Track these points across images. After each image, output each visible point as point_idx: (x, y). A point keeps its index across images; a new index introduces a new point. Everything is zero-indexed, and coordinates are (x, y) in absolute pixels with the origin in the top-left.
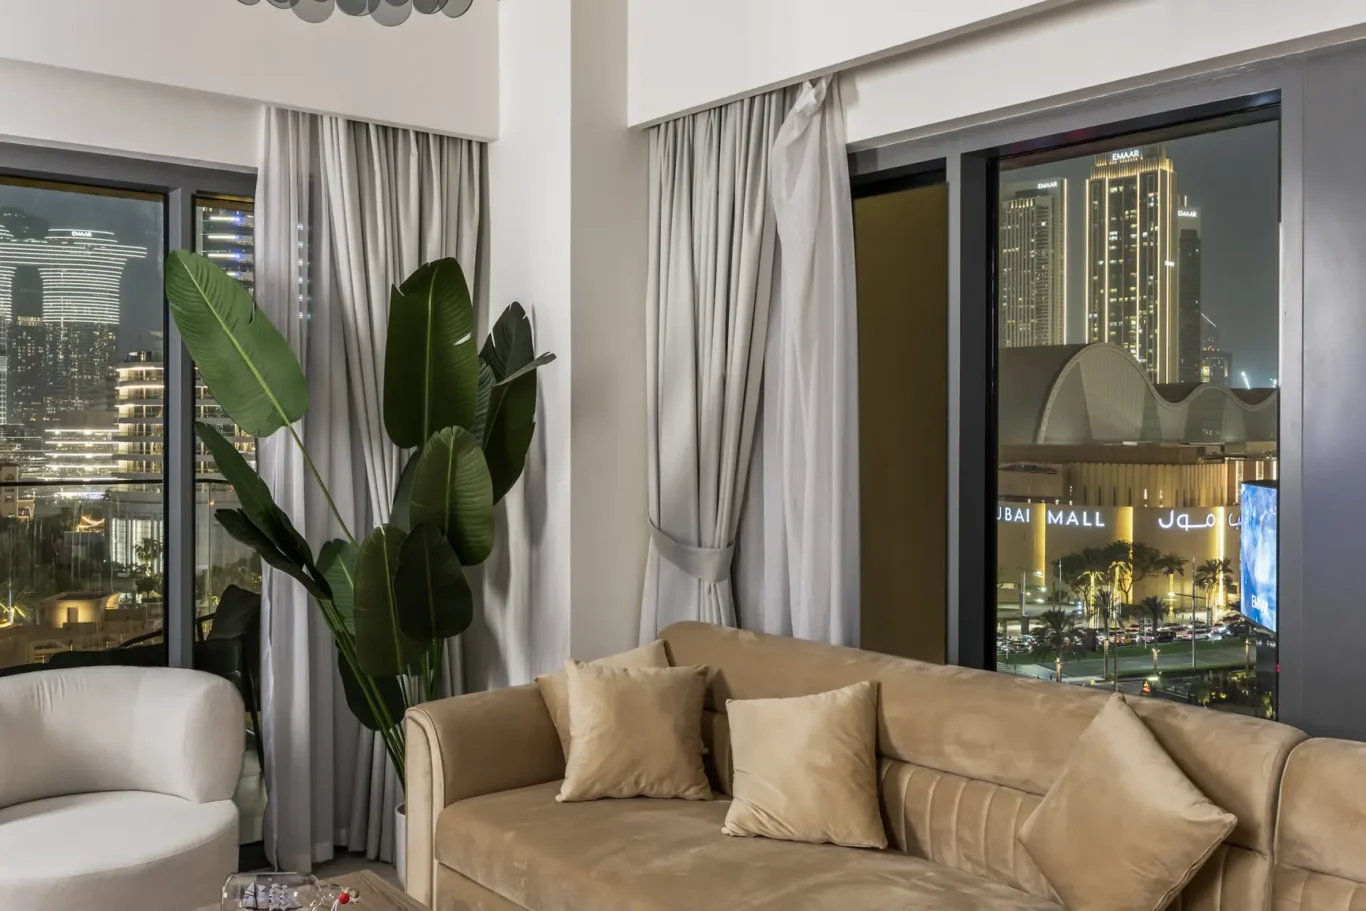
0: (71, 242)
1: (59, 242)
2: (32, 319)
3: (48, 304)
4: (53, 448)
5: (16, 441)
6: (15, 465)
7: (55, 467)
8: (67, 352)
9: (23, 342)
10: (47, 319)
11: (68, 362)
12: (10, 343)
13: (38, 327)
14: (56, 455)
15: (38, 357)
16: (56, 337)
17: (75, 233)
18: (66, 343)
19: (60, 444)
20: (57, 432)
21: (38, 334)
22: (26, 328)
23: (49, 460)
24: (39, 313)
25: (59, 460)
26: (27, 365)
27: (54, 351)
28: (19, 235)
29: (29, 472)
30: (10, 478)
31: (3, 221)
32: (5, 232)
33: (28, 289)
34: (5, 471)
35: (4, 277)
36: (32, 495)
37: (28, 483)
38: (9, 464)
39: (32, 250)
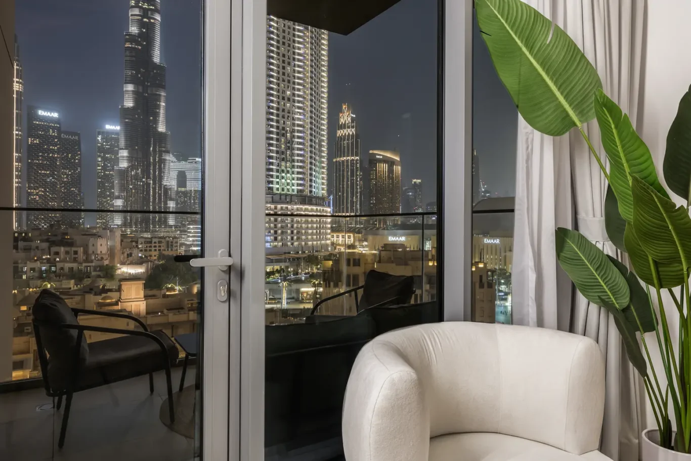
0: (196, 162)
1: (192, 162)
2: (183, 189)
3: (188, 183)
4: (190, 232)
5: (178, 230)
6: (178, 238)
7: (191, 239)
8: (194, 200)
9: (180, 197)
10: (188, 189)
11: (195, 203)
12: (176, 197)
13: (184, 192)
14: (191, 235)
15: (185, 202)
16: (191, 195)
17: (197, 159)
18: (194, 197)
19: (192, 231)
20: (191, 227)
21: (185, 194)
22: (181, 192)
23: (189, 237)
24: (185, 187)
25: (192, 237)
26: (181, 204)
27: (190, 199)
28: (179, 160)
29: (183, 241)
30: (177, 243)
31: (174, 155)
32: (175, 160)
33: (182, 178)
34: (175, 240)
35: (174, 174)
36: (183, 248)
37: (182, 245)
38: (175, 238)
39: (183, 165)
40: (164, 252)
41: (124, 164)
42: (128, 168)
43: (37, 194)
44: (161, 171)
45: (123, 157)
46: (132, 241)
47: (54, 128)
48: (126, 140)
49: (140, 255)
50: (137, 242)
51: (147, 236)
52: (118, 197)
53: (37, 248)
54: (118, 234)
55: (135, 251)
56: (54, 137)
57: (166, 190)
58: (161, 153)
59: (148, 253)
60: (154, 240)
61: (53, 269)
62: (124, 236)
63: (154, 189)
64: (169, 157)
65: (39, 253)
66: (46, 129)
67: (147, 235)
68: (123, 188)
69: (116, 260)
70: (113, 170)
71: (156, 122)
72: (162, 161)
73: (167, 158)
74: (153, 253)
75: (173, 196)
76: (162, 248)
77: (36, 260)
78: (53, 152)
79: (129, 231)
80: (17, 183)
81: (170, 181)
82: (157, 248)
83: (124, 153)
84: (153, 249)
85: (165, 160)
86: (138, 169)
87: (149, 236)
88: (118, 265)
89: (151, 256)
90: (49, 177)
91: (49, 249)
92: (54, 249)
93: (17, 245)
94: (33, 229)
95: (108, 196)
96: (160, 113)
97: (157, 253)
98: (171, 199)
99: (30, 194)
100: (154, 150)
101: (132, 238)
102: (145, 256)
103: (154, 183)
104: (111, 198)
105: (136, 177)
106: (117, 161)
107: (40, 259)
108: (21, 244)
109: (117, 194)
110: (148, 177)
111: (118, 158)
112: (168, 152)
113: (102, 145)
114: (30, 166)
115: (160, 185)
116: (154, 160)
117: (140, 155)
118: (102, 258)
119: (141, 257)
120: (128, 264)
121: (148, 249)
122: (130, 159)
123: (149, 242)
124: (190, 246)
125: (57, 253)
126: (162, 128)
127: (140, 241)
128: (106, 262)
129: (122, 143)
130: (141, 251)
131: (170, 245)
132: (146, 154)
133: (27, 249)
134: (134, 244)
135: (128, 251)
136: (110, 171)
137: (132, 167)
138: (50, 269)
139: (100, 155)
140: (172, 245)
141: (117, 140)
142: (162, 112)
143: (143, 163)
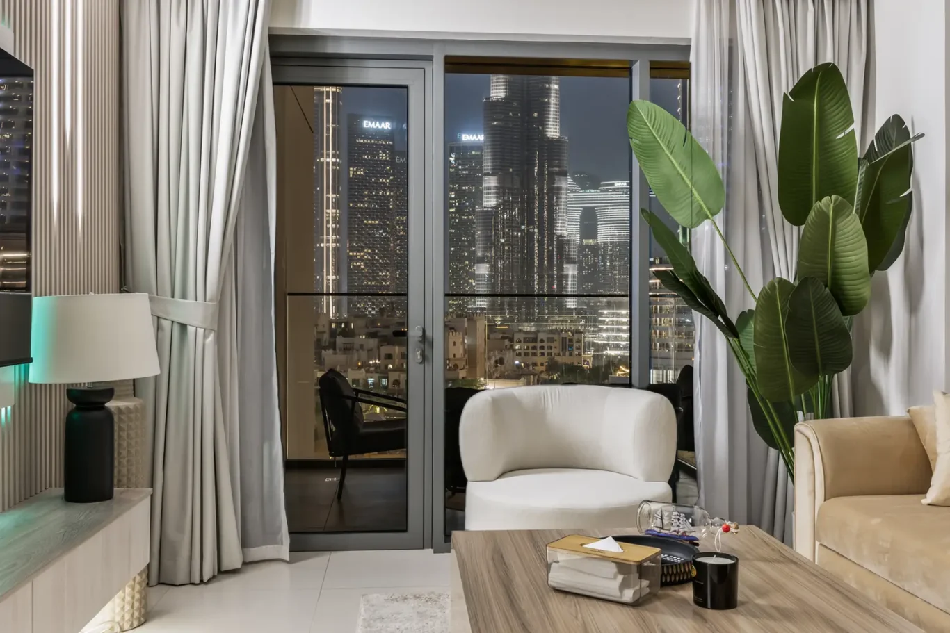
0: (614, 190)
1: (607, 191)
2: (591, 241)
3: (601, 231)
4: (603, 322)
5: (583, 318)
6: (582, 333)
7: (605, 335)
8: (611, 261)
9: (586, 256)
10: (600, 240)
11: (612, 267)
12: (579, 257)
13: (594, 246)
14: (605, 327)
15: (595, 265)
16: (605, 251)
17: (617, 184)
18: (611, 255)
19: (607, 320)
20: (606, 312)
21: (595, 250)
22: (587, 246)
23: (601, 330)
24: (595, 237)
25: (607, 330)
26: (588, 270)
27: (604, 260)
28: (584, 188)
29: (590, 338)
30: (579, 341)
31: (575, 180)
32: (576, 187)
33: (589, 221)
34: (576, 336)
35: (575, 215)
36: (591, 352)
37: (588, 345)
38: (578, 332)
39: (591, 197)
40: (557, 358)
41: (490, 201)
42: (496, 208)
43: (361, 259)
44: (551, 211)
45: (489, 188)
46: (503, 338)
47: (385, 148)
48: (494, 158)
49: (517, 362)
50: (511, 340)
51: (528, 329)
52: (481, 261)
53: (362, 346)
54: (482, 324)
55: (508, 356)
56: (384, 163)
57: (562, 243)
58: (551, 175)
59: (531, 360)
60: (541, 336)
61: (384, 382)
62: (492, 328)
63: (541, 243)
64: (567, 184)
65: (364, 354)
66: (373, 150)
67: (529, 327)
68: (490, 243)
69: (479, 370)
70: (473, 212)
71: (543, 121)
72: (554, 192)
73: (563, 185)
74: (539, 360)
75: (574, 254)
76: (553, 351)
77: (360, 368)
78: (383, 187)
79: (499, 319)
80: (335, 241)
81: (568, 227)
82: (546, 351)
83: (491, 182)
84: (539, 351)
85: (559, 189)
86: (513, 209)
87: (533, 329)
88: (482, 379)
89: (535, 364)
90: (377, 231)
91: (378, 348)
92: (385, 349)
93: (335, 343)
94: (357, 316)
95: (468, 258)
96: (548, 103)
97: (545, 359)
98: (570, 261)
99: (351, 259)
100: (541, 173)
101: (503, 331)
102: (527, 366)
103: (541, 233)
104: (470, 261)
105: (511, 224)
106: (478, 196)
107: (365, 365)
108: (340, 340)
109: (479, 254)
110: (531, 222)
111: (481, 192)
112: (563, 174)
113: (458, 170)
114: (352, 213)
115: (552, 235)
116: (541, 190)
117: (517, 185)
118: (456, 366)
119: (518, 366)
120: (497, 378)
121: (530, 351)
122: (501, 191)
123: (532, 339)
124: (605, 347)
125: (389, 357)
126: (553, 131)
127: (517, 336)
128: (462, 374)
129: (488, 164)
130: (519, 355)
131: (568, 344)
132: (526, 180)
133: (347, 349)
134: (507, 342)
135: (496, 356)
136: (469, 214)
137: (504, 205)
138: (380, 382)
139: (453, 188)
140: (571, 346)
141: (480, 159)
142: (553, 101)
143: (522, 198)
